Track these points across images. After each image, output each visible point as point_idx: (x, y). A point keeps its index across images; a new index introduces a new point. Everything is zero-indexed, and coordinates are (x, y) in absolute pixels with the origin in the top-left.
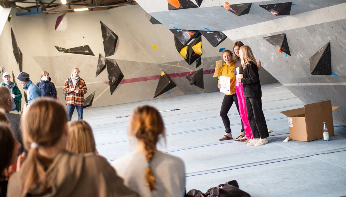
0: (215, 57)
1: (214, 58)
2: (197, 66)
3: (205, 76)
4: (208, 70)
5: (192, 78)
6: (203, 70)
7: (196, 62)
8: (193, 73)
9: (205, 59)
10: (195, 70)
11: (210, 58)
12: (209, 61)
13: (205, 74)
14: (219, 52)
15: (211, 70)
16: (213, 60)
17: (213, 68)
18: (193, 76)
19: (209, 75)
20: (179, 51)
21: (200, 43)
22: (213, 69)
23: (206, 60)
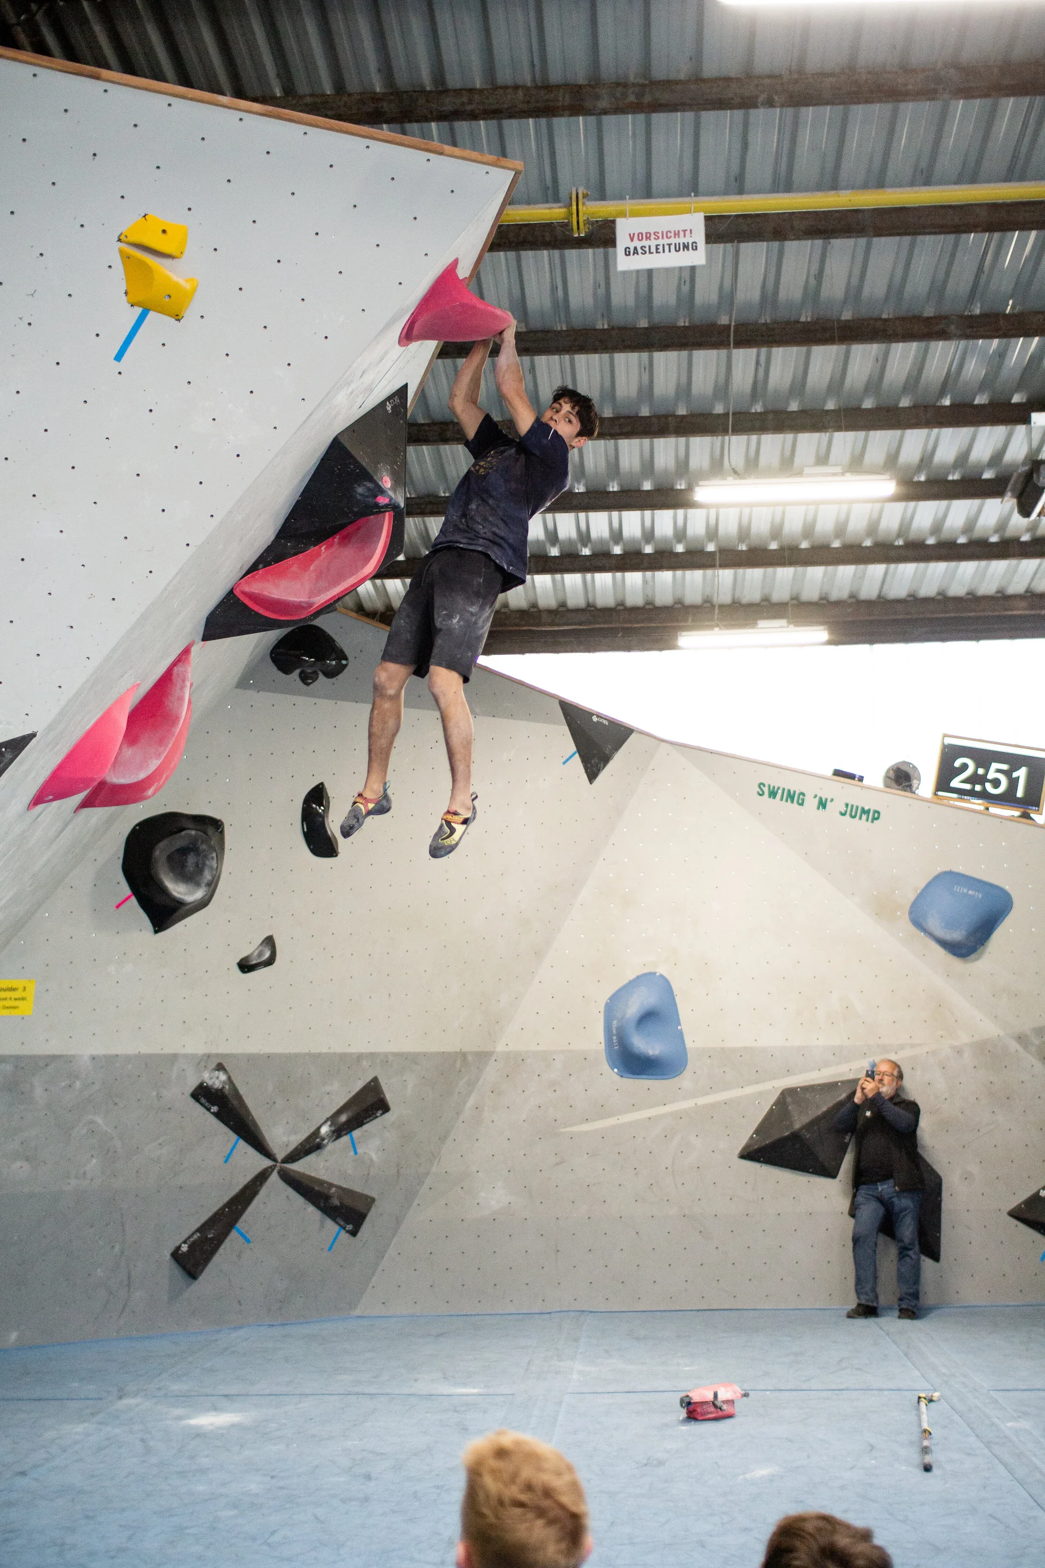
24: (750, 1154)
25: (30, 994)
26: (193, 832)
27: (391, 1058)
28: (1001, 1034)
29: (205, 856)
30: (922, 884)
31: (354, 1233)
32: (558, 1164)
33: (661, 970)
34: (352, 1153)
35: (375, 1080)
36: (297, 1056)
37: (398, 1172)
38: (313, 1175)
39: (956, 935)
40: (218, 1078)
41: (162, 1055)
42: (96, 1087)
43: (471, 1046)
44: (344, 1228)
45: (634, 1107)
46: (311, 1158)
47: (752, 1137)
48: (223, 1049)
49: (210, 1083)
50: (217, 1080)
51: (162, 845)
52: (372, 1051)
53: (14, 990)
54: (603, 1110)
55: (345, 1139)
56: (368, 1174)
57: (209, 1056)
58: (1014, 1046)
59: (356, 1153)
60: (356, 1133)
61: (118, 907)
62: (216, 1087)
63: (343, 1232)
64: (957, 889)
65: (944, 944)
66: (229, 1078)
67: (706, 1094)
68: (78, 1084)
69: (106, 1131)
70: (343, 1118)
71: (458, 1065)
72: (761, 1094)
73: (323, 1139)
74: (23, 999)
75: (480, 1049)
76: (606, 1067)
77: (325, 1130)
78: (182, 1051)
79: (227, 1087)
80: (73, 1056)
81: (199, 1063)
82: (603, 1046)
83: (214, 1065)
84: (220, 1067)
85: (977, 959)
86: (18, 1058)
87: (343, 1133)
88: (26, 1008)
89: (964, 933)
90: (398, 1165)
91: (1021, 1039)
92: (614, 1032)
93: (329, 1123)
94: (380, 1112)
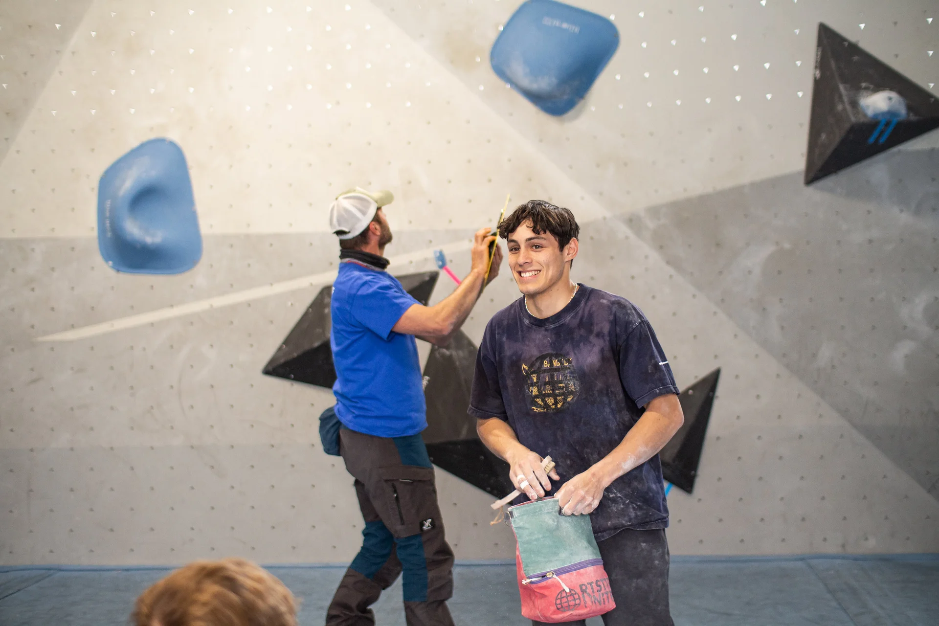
24: (276, 369)
28: (608, 215)
30: (505, 17)
32: (34, 381)
33: (174, 135)
39: (544, 84)
45: (133, 310)
47: (280, 349)
54: (92, 315)
58: (623, 230)
64: (547, 21)
65: (536, 98)
67: (223, 293)
72: (294, 293)
76: (98, 259)
82: (95, 233)
85: (576, 117)
89: (555, 80)
91: (632, 221)
92: (108, 214)
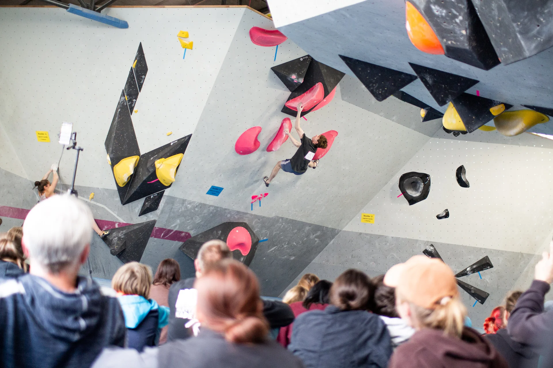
0: (194, 202)
1: (190, 204)
2: (144, 212)
3: (153, 243)
4: (165, 229)
5: (119, 238)
6: (155, 226)
7: (146, 201)
8: (123, 226)
9: (172, 200)
10: (132, 219)
11: (184, 201)
12: (177, 206)
13: (155, 237)
14: (207, 193)
15: (172, 230)
16: (186, 207)
17: (177, 227)
18: (121, 235)
19: (162, 241)
20: (115, 161)
21: (179, 156)
22: (175, 229)
23: (173, 203)
25: (374, 218)
26: (416, 177)
27: (492, 251)
29: (420, 184)
31: (482, 303)
34: (480, 278)
35: (487, 257)
36: (458, 246)
37: (498, 287)
38: (466, 282)
40: (430, 248)
41: (413, 239)
42: (393, 246)
43: (524, 251)
44: (478, 301)
46: (465, 277)
48: (432, 240)
49: (427, 249)
50: (430, 249)
51: (406, 180)
52: (485, 248)
53: (368, 216)
55: (476, 274)
56: (486, 286)
57: (428, 242)
59: (481, 278)
60: (481, 272)
61: (398, 197)
62: (429, 251)
63: (478, 302)
66: (435, 249)
68: (388, 244)
69: (397, 258)
70: (475, 267)
71: (520, 257)
73: (467, 272)
74: (372, 219)
75: (528, 253)
77: (468, 269)
78: (419, 239)
79: (433, 251)
80: (387, 236)
81: (425, 243)
83: (430, 245)
84: (432, 245)
86: (371, 235)
87: (476, 271)
88: (373, 222)
90: (498, 285)
93: (470, 267)
94: (489, 267)
